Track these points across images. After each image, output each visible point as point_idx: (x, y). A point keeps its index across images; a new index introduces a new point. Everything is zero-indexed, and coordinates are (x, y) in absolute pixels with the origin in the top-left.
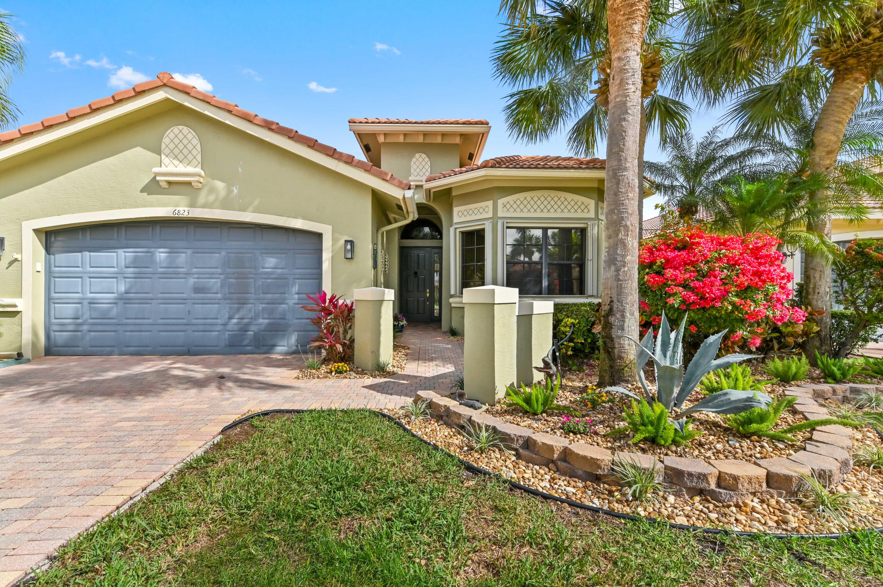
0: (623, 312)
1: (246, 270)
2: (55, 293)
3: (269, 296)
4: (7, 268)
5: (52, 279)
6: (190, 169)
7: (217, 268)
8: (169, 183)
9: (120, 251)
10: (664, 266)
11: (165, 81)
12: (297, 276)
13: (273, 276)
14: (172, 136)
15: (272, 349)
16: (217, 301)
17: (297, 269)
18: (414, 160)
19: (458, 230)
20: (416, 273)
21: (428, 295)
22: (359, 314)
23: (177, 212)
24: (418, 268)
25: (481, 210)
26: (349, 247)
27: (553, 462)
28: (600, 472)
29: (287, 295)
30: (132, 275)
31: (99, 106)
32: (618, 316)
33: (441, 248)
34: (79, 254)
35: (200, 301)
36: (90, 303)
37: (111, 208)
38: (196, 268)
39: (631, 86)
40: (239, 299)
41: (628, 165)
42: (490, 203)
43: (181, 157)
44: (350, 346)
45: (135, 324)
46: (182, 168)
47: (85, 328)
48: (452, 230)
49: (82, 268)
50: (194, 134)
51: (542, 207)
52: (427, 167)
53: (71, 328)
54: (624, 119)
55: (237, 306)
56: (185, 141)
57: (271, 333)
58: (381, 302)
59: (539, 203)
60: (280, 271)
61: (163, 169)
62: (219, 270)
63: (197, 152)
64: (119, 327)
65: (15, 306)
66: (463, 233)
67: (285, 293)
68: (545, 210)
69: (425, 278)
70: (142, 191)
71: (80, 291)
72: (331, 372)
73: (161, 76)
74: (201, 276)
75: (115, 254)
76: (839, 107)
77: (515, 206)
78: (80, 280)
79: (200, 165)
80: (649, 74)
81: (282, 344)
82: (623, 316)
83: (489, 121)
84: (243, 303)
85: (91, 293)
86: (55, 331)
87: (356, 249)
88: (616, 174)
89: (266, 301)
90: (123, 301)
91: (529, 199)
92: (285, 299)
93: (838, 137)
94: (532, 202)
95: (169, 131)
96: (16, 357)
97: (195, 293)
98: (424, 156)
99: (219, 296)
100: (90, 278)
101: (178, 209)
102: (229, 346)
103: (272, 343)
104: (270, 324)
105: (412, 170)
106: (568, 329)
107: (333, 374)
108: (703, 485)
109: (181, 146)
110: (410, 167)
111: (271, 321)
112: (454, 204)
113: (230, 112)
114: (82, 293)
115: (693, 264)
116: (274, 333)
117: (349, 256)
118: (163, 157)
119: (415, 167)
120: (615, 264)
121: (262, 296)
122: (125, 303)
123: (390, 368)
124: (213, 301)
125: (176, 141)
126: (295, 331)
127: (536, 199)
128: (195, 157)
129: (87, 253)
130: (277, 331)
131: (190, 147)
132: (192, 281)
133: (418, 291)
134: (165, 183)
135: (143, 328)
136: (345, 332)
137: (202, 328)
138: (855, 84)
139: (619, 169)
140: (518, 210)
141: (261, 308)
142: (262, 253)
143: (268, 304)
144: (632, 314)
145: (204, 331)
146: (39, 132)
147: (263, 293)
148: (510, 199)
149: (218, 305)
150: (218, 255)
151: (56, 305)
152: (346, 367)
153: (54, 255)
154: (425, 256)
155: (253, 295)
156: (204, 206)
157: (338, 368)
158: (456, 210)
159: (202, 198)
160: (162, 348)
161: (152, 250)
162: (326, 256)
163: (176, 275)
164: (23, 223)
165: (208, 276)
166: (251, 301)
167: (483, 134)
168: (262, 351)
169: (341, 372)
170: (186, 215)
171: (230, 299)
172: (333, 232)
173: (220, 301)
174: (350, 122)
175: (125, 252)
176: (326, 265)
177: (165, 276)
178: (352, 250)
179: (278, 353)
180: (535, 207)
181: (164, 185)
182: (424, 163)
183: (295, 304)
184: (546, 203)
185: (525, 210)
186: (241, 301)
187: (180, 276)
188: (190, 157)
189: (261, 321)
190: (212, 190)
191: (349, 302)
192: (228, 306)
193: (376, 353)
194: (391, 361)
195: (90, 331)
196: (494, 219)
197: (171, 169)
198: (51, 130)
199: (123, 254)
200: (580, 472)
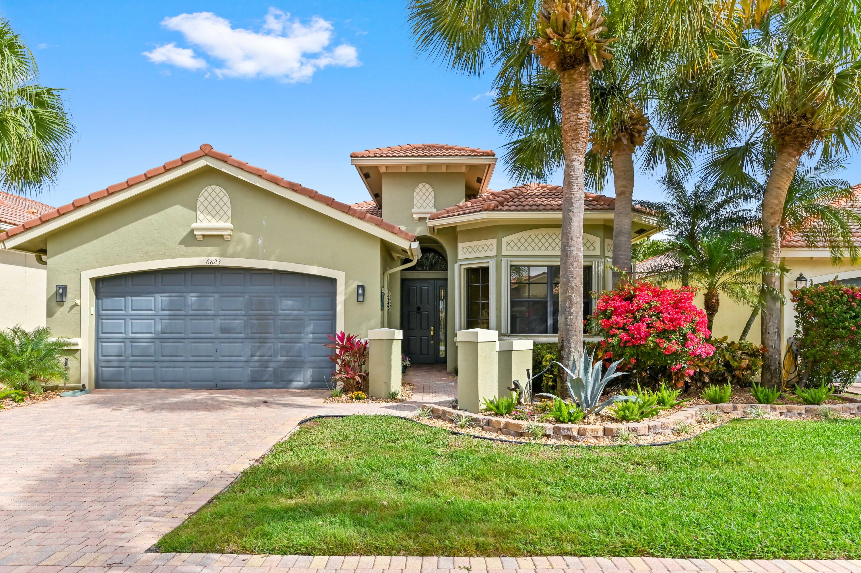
0: (569, 348)
1: (266, 312)
2: (103, 333)
3: (286, 335)
4: (69, 312)
5: (100, 321)
6: (221, 224)
7: (241, 310)
8: (204, 236)
9: (158, 296)
10: (612, 313)
11: (207, 152)
12: (312, 317)
13: (291, 317)
14: (206, 194)
15: (289, 384)
16: (240, 340)
17: (312, 310)
18: (417, 190)
19: (463, 267)
20: (419, 309)
21: (432, 334)
22: (373, 351)
23: (210, 261)
24: (421, 303)
25: (486, 248)
26: (360, 291)
27: (500, 429)
28: (521, 431)
29: (303, 335)
30: (167, 317)
31: (152, 175)
32: (566, 351)
33: (446, 280)
34: (123, 299)
35: (226, 340)
36: (132, 342)
37: (154, 259)
38: (223, 310)
39: (575, 187)
40: (260, 338)
41: (573, 243)
42: (494, 241)
43: (214, 213)
44: (365, 378)
45: (170, 361)
46: (214, 224)
47: (127, 364)
48: (456, 266)
49: (125, 310)
50: (225, 192)
51: (547, 244)
52: (431, 197)
53: (115, 364)
54: (571, 210)
55: (258, 344)
56: (218, 199)
57: (289, 369)
58: (392, 341)
59: (543, 240)
60: (296, 312)
61: (198, 225)
62: (243, 312)
63: (227, 208)
64: (156, 364)
65: (77, 344)
66: (468, 270)
67: (301, 333)
68: (550, 248)
69: (428, 314)
70: (180, 243)
71: (123, 331)
72: (352, 398)
73: (203, 148)
74: (227, 317)
75: (153, 298)
76: (778, 176)
77: (519, 244)
78: (123, 321)
79: (230, 220)
80: (636, 130)
81: (299, 379)
82: (570, 351)
83: (495, 152)
84: (264, 341)
85: (133, 333)
86: (102, 367)
87: (367, 293)
88: (565, 249)
89: (284, 340)
90: (160, 340)
91: (533, 237)
92: (301, 338)
93: (779, 200)
94: (537, 240)
95: (204, 190)
96: (82, 388)
97: (222, 333)
98: (427, 186)
99: (242, 335)
100: (132, 319)
101: (211, 258)
102: (252, 381)
103: (290, 378)
104: (287, 361)
105: (415, 202)
106: (548, 363)
107: (354, 400)
108: (569, 434)
109: (214, 203)
110: (413, 198)
111: (289, 358)
112: (458, 241)
113: (260, 176)
114: (125, 333)
115: (632, 312)
116: (291, 369)
117: (361, 299)
118: (199, 213)
119: (418, 198)
120: (565, 314)
121: (280, 335)
122: (161, 342)
123: (399, 397)
124: (236, 340)
125: (210, 199)
126: (310, 368)
127: (540, 237)
128: (225, 213)
129: (130, 298)
130: (294, 367)
131: (221, 204)
132: (218, 322)
133: (421, 328)
134: (201, 237)
135: (177, 364)
136: (360, 366)
137: (228, 364)
138: (789, 158)
139: (567, 246)
140: (522, 248)
141: (279, 346)
142: (280, 297)
143: (285, 342)
144: (576, 349)
145: (229, 367)
146: (104, 197)
147: (282, 333)
148: (515, 237)
149: (241, 344)
150: (241, 298)
151: (103, 344)
152: (364, 395)
153: (102, 299)
154: (428, 289)
155: (273, 335)
156: (232, 256)
157: (358, 395)
158: (460, 245)
159: (231, 250)
160: (193, 383)
161: (184, 294)
162: (340, 299)
163: (206, 317)
164: (82, 273)
165: (233, 317)
166: (271, 340)
167: (490, 165)
168: (280, 386)
169: (359, 399)
170: (217, 264)
171: (252, 338)
172: (346, 277)
173: (244, 340)
174: (351, 157)
175: (161, 297)
176: (340, 308)
177: (195, 318)
178: (363, 294)
179: (296, 388)
180: (540, 245)
181: (200, 238)
182: (427, 194)
183: (310, 343)
184: (550, 240)
185: (530, 248)
186: (262, 340)
187: (209, 317)
188: (221, 213)
189: (280, 358)
190: (241, 241)
191: (363, 341)
192: (250, 345)
193: (388, 383)
194: (400, 391)
195: (132, 367)
196: (498, 256)
197: (205, 224)
198: (113, 196)
199: (160, 298)
200: (512, 432)
